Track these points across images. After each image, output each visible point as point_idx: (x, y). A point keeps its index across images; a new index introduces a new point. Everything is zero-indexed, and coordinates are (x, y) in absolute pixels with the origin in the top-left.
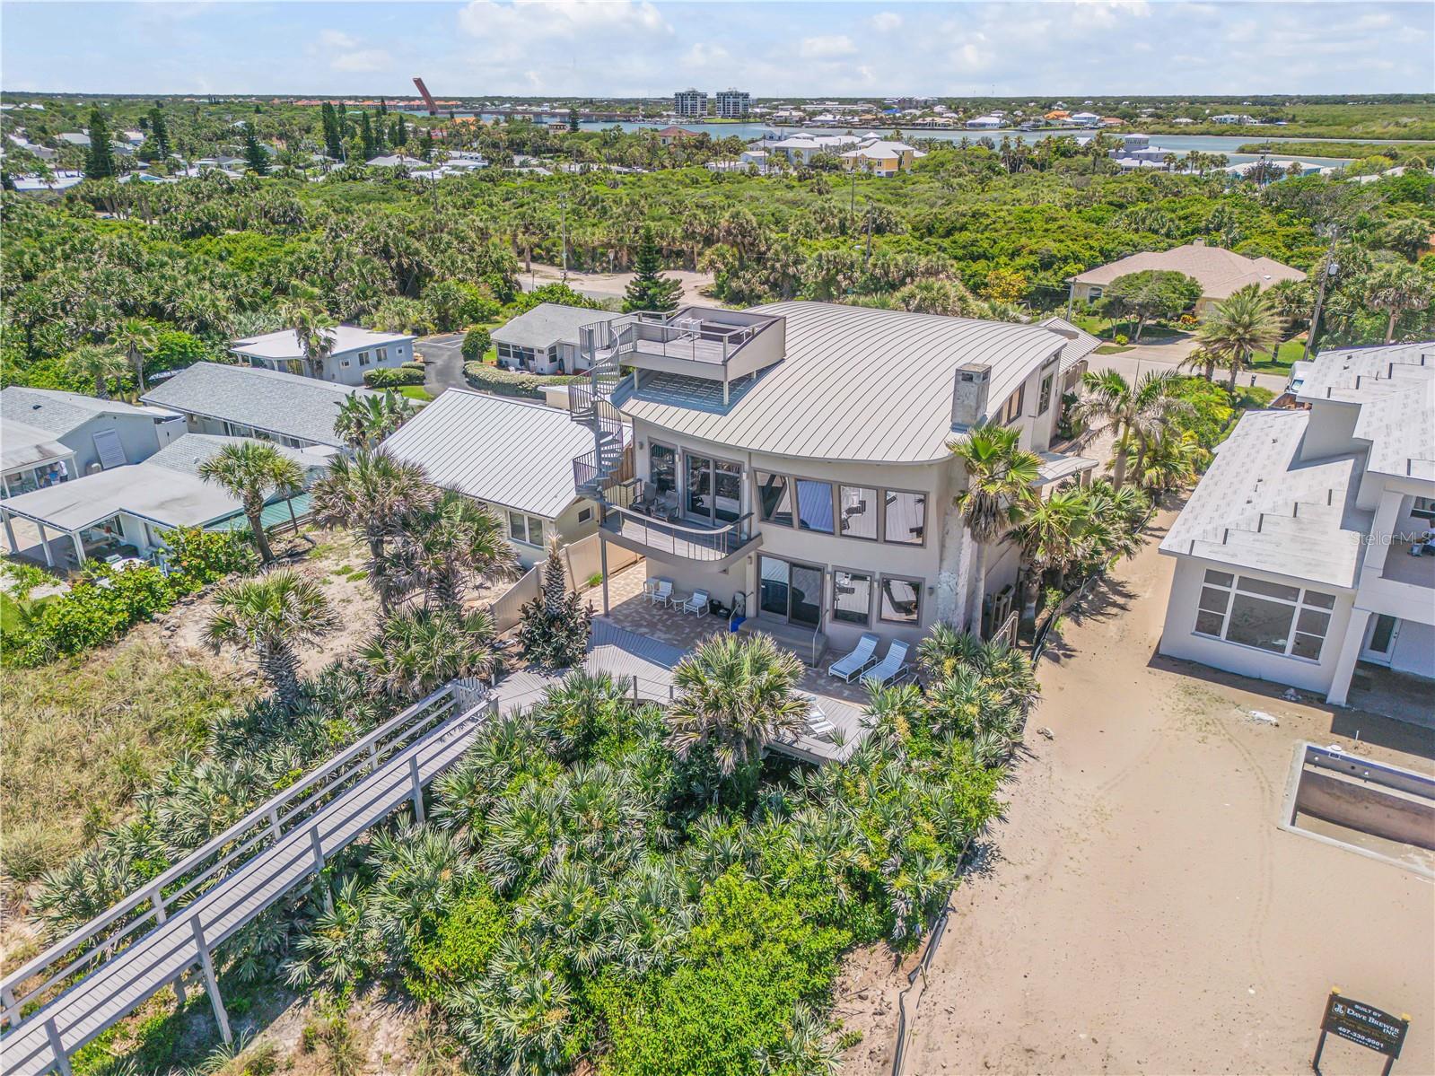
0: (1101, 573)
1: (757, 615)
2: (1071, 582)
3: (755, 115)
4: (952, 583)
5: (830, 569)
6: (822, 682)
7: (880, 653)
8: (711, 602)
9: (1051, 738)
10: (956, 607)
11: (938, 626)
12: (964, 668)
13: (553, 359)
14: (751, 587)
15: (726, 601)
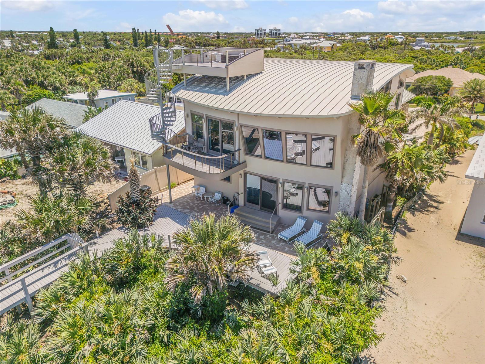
0: (423, 191)
1: (245, 205)
2: (409, 194)
3: (282, 37)
4: (349, 190)
5: (281, 181)
6: (274, 242)
7: (307, 227)
8: (223, 197)
9: (405, 282)
10: (350, 203)
11: (340, 213)
12: (355, 239)
14: (241, 190)
15: (231, 197)
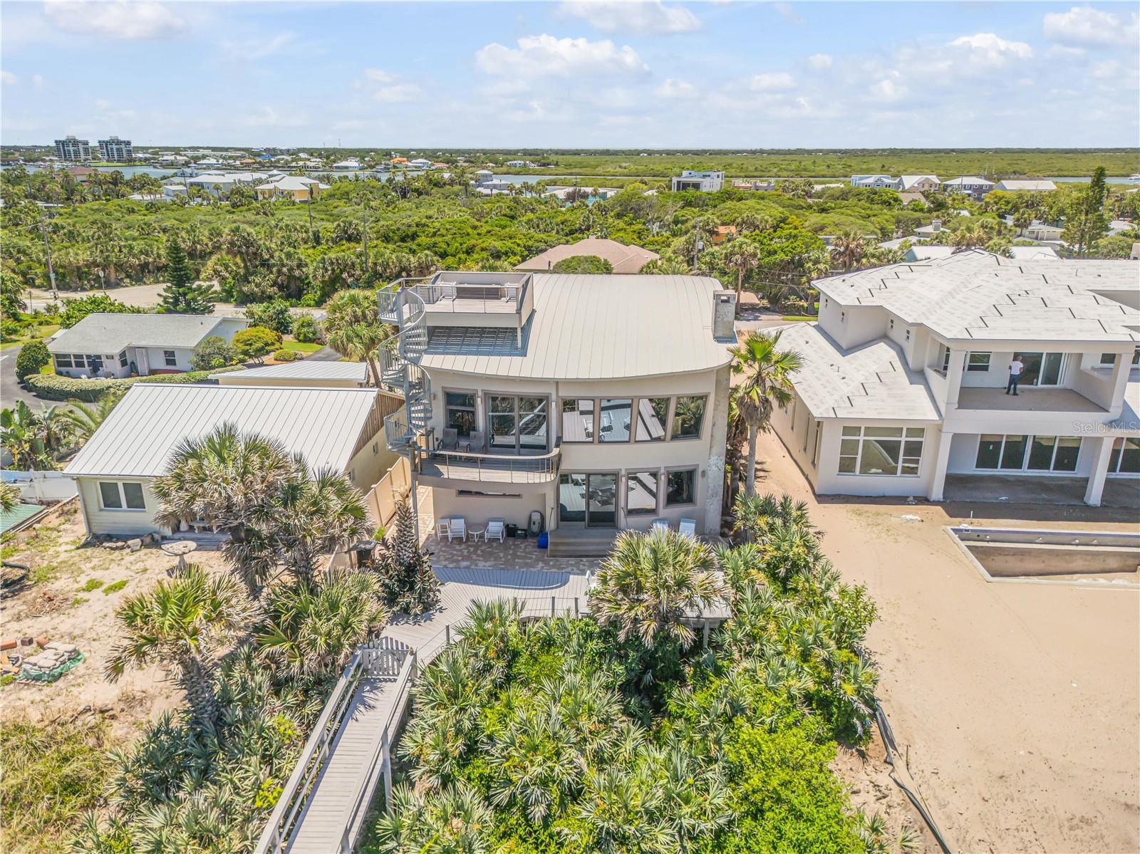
3: (140, 160)
4: (720, 464)
8: (507, 526)
13: (124, 363)
15: (522, 523)
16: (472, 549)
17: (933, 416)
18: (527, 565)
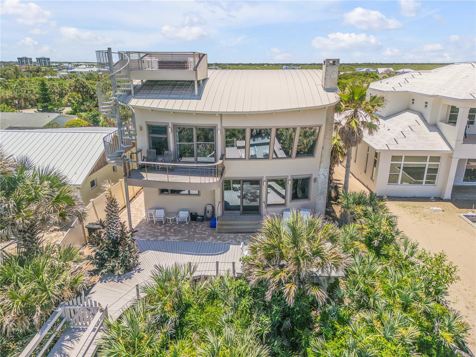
1: (223, 214)
3: (54, 66)
4: (326, 174)
5: (265, 179)
8: (191, 214)
14: (218, 199)
15: (201, 212)
16: (168, 228)
17: (447, 148)
18: (202, 239)
